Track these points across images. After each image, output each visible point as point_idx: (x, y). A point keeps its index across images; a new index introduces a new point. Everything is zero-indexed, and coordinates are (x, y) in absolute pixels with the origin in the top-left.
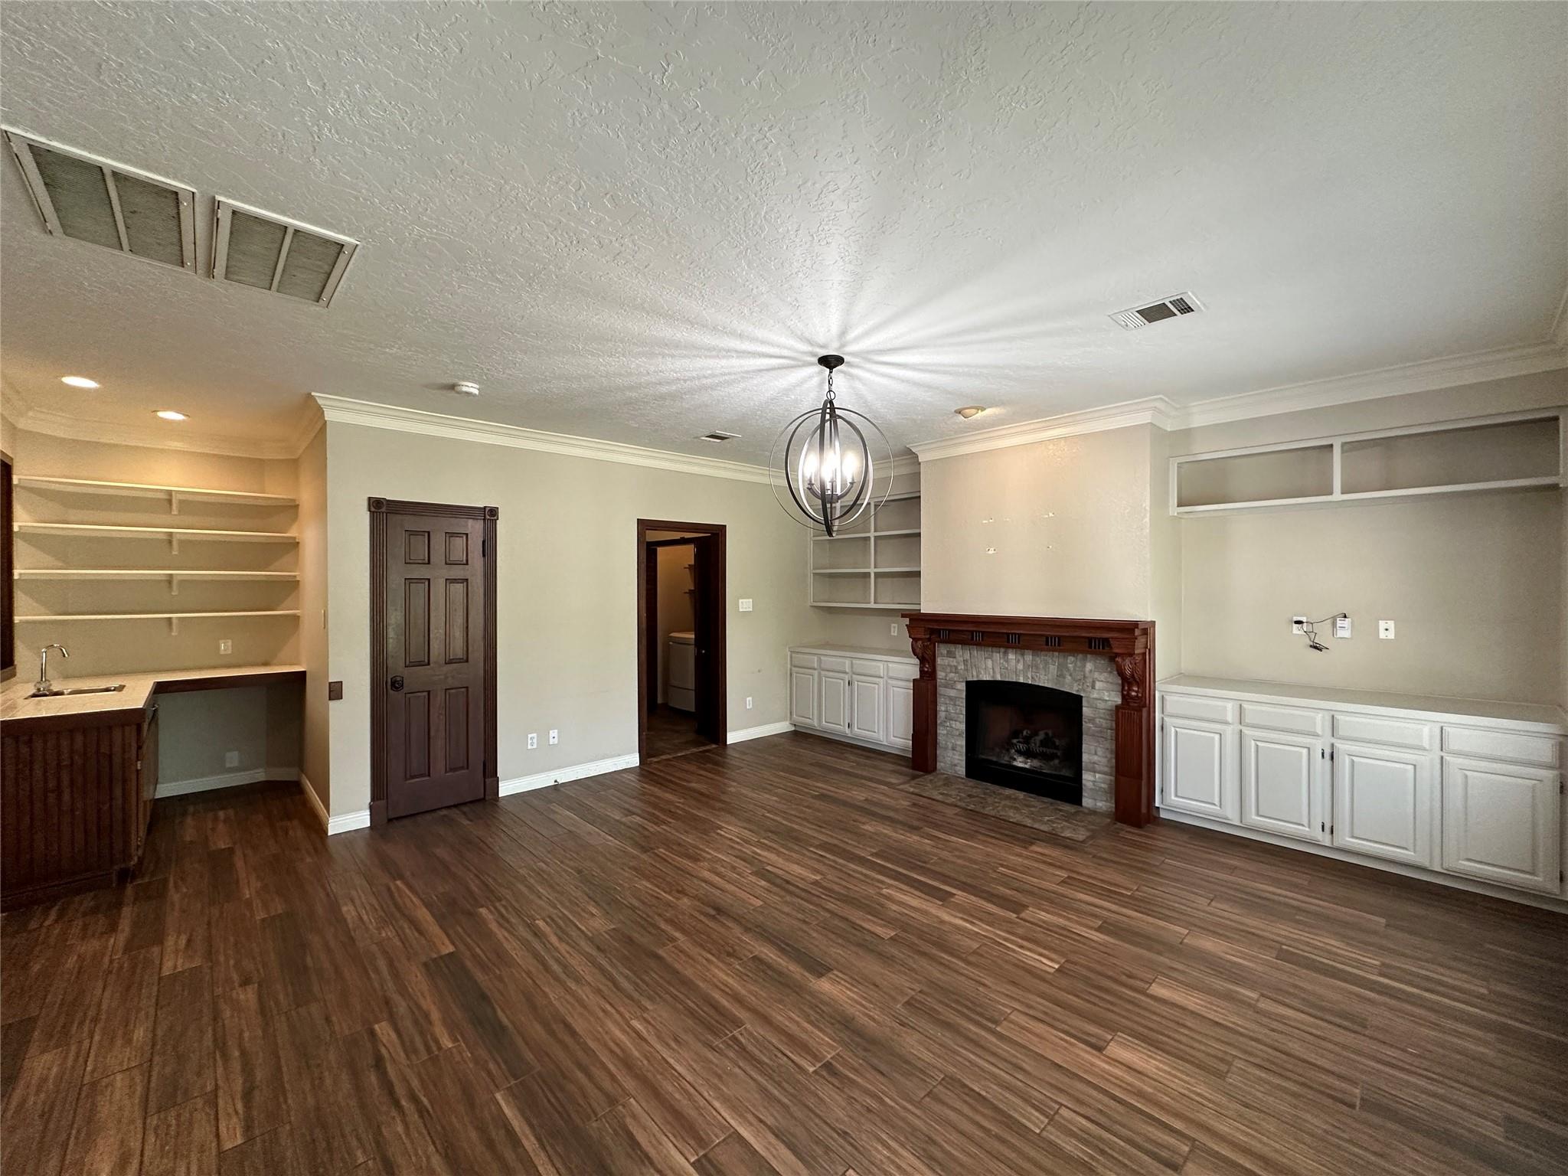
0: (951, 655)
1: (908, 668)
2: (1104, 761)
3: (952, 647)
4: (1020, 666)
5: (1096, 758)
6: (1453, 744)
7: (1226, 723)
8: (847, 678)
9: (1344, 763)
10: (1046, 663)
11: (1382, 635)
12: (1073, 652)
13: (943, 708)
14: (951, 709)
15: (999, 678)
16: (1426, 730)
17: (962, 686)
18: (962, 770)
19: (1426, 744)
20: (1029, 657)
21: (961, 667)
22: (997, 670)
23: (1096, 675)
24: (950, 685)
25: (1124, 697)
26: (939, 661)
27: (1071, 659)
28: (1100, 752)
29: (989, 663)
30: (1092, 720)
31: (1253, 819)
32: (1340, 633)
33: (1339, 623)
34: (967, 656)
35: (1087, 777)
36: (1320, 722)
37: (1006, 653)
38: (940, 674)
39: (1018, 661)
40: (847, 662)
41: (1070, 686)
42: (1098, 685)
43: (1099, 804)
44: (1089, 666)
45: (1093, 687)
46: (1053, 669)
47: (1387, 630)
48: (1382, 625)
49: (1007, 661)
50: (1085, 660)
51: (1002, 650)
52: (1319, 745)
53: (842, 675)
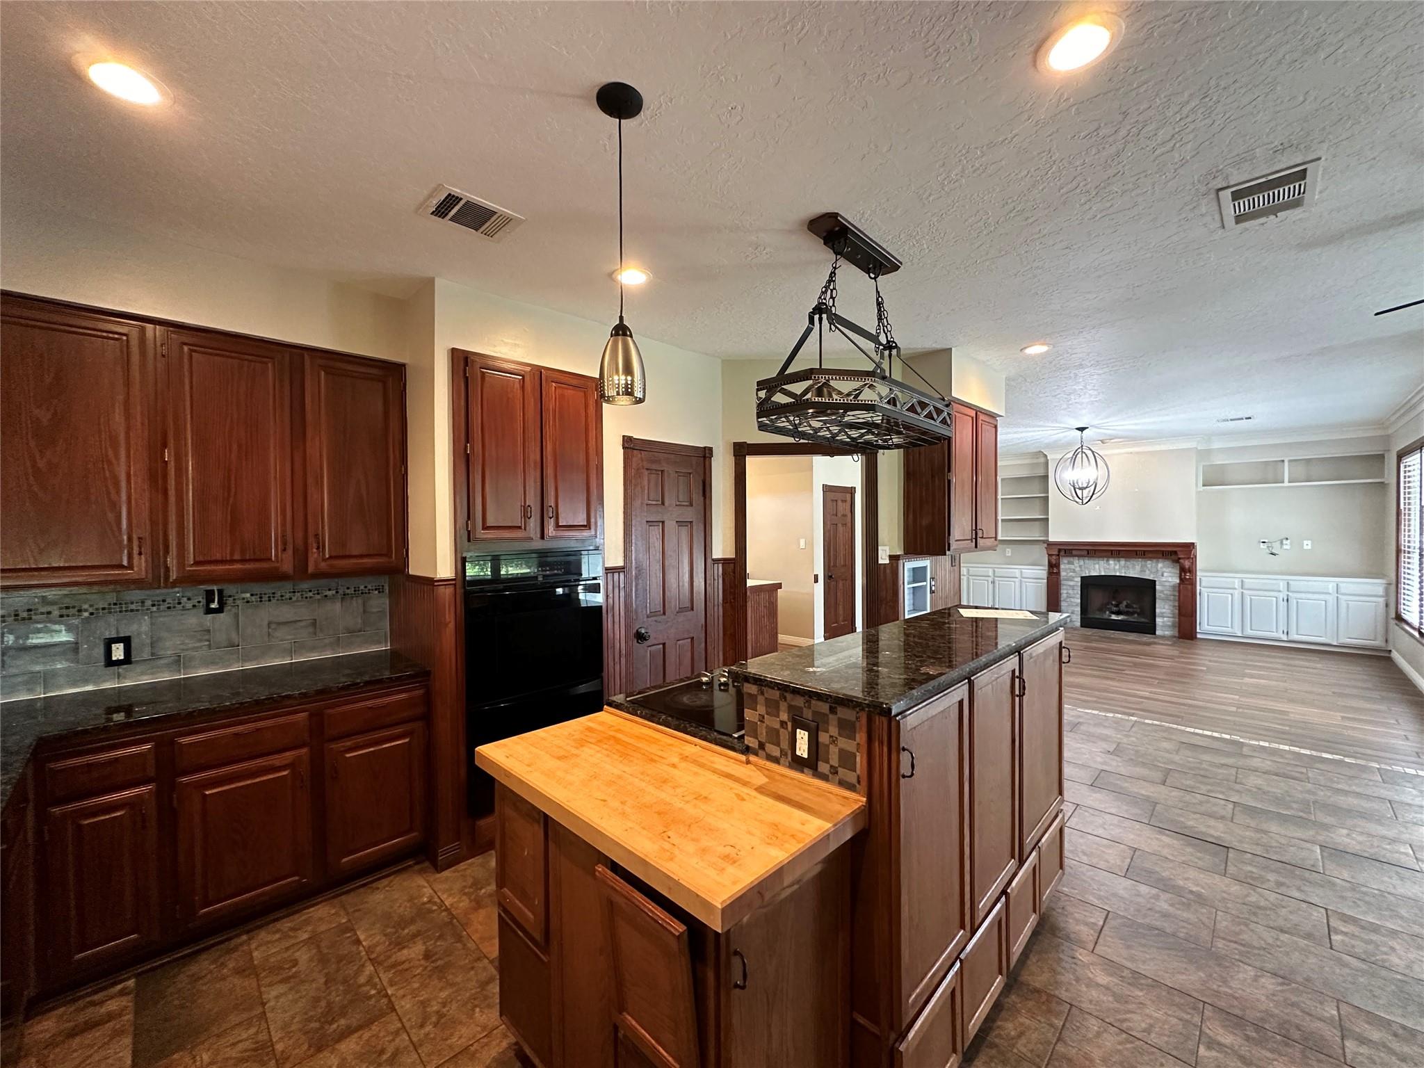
0: (1069, 563)
1: (1042, 572)
2: (1169, 611)
3: (1071, 559)
4: (1117, 567)
5: (1164, 610)
6: (1342, 590)
7: (1235, 589)
8: (990, 579)
9: (1293, 603)
10: (1134, 565)
11: (1305, 547)
12: (1150, 558)
13: (1065, 592)
14: (1070, 592)
15: (1103, 574)
16: (1330, 586)
17: (1079, 579)
18: (1078, 624)
19: (1331, 592)
20: (1123, 562)
21: (1078, 569)
22: (1102, 569)
23: (1164, 569)
24: (1071, 579)
25: (1181, 579)
26: (1062, 566)
27: (1149, 562)
28: (1167, 607)
29: (1097, 566)
30: (1162, 592)
31: (1249, 632)
32: (1285, 547)
33: (1285, 542)
34: (1082, 562)
35: (1158, 620)
36: (1282, 585)
37: (1108, 561)
38: (1063, 574)
39: (1116, 565)
40: (991, 571)
41: (1148, 576)
42: (1165, 574)
43: (1167, 633)
44: (1160, 565)
45: (1163, 575)
46: (1138, 568)
47: (1307, 545)
48: (1305, 542)
49: (1109, 564)
50: (1158, 562)
51: (1105, 559)
52: (1282, 596)
53: (987, 578)
